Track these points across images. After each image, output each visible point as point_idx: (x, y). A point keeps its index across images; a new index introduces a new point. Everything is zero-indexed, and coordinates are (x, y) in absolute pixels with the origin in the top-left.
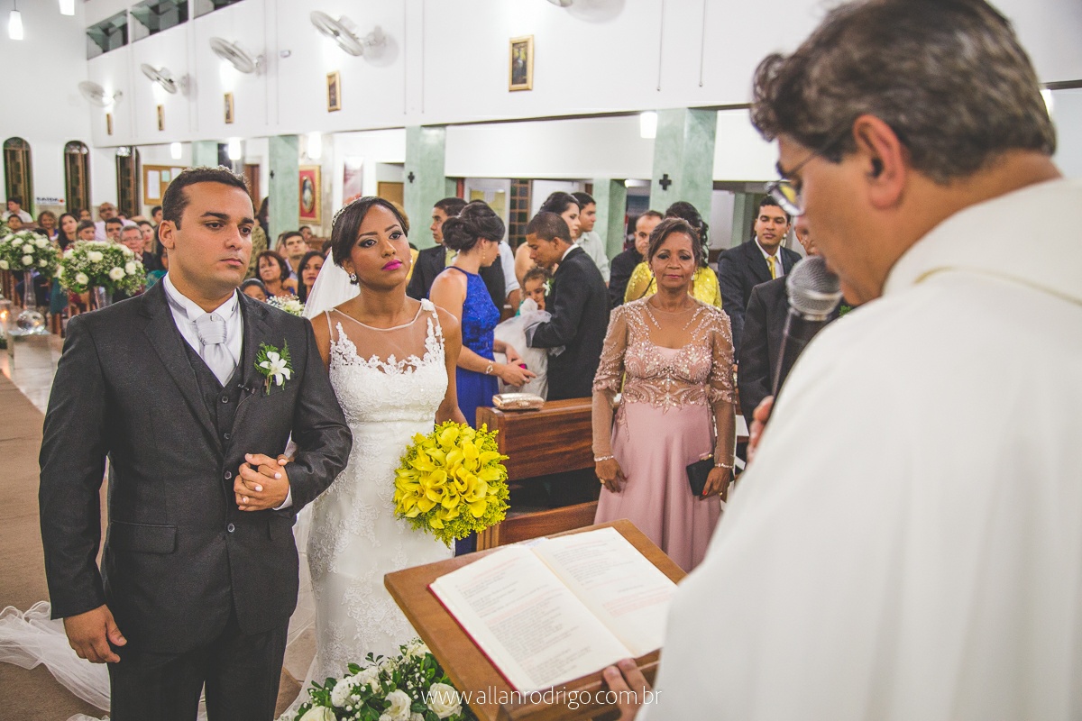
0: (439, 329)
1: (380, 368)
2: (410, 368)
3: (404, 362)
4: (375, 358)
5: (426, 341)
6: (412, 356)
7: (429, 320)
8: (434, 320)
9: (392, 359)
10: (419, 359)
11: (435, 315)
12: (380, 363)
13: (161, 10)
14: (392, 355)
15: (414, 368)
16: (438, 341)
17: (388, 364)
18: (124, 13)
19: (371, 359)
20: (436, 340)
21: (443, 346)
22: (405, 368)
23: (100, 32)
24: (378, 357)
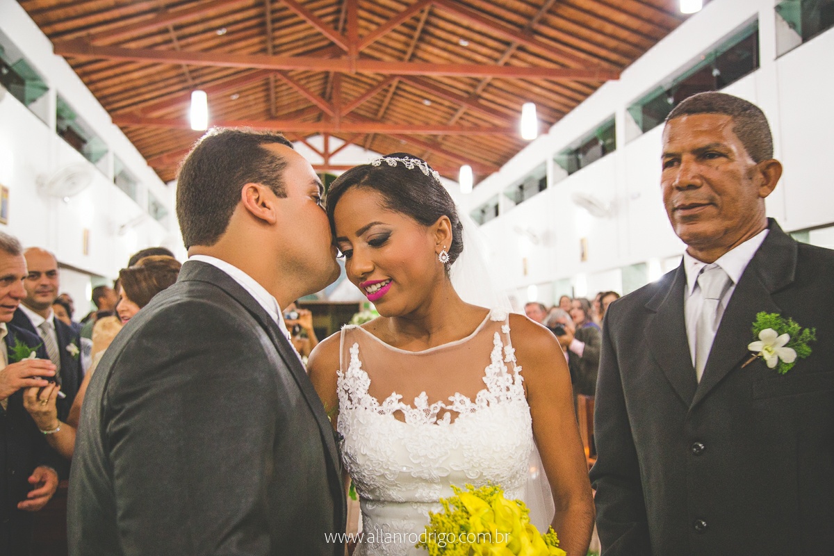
0: (510, 351)
1: (399, 415)
2: (448, 416)
3: (440, 404)
4: (395, 396)
5: (487, 370)
6: (457, 395)
7: (497, 336)
8: (503, 335)
9: (421, 400)
10: (467, 401)
11: (506, 329)
12: (402, 405)
13: (525, 187)
14: (423, 394)
15: (455, 415)
16: (510, 371)
17: (414, 407)
18: (497, 195)
19: (388, 399)
20: (505, 369)
21: (519, 379)
22: (440, 416)
23: (479, 213)
24: (400, 397)
